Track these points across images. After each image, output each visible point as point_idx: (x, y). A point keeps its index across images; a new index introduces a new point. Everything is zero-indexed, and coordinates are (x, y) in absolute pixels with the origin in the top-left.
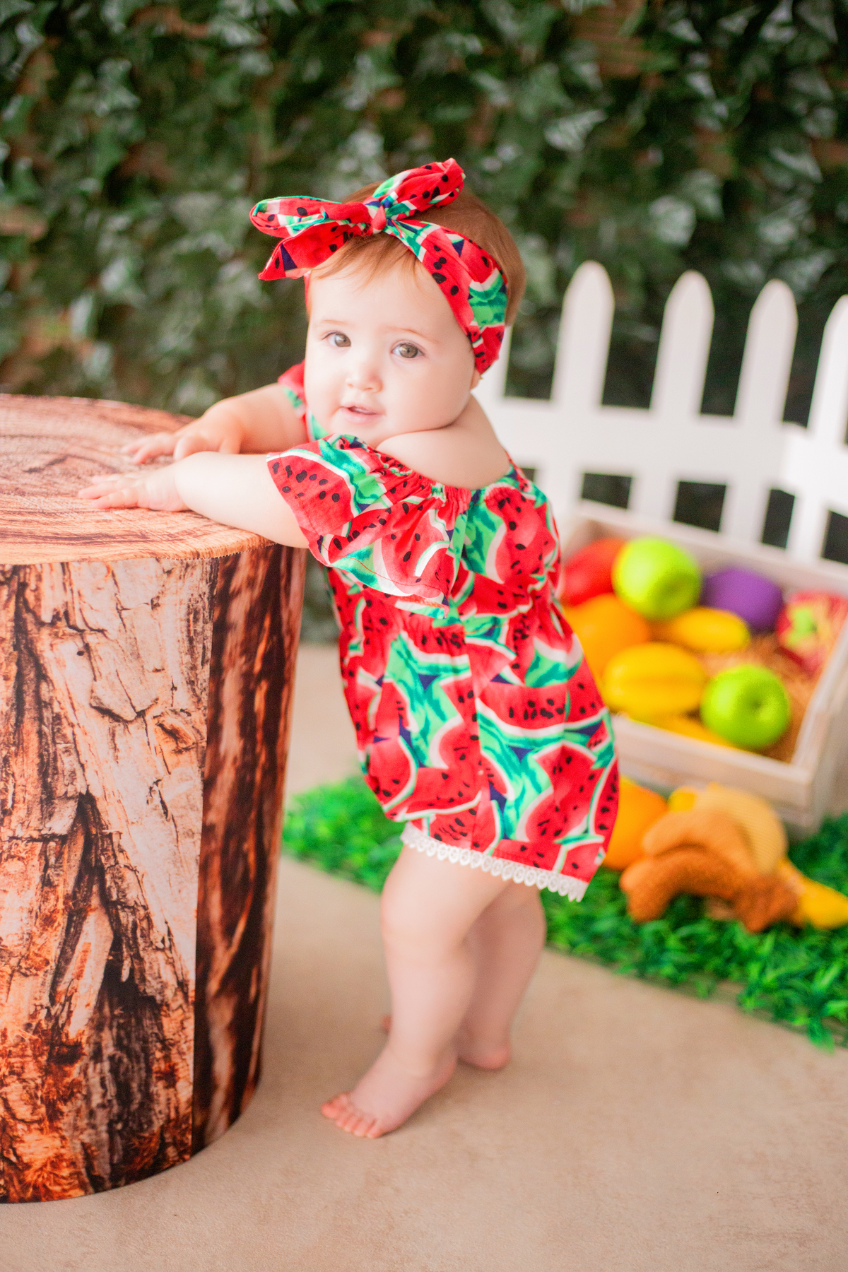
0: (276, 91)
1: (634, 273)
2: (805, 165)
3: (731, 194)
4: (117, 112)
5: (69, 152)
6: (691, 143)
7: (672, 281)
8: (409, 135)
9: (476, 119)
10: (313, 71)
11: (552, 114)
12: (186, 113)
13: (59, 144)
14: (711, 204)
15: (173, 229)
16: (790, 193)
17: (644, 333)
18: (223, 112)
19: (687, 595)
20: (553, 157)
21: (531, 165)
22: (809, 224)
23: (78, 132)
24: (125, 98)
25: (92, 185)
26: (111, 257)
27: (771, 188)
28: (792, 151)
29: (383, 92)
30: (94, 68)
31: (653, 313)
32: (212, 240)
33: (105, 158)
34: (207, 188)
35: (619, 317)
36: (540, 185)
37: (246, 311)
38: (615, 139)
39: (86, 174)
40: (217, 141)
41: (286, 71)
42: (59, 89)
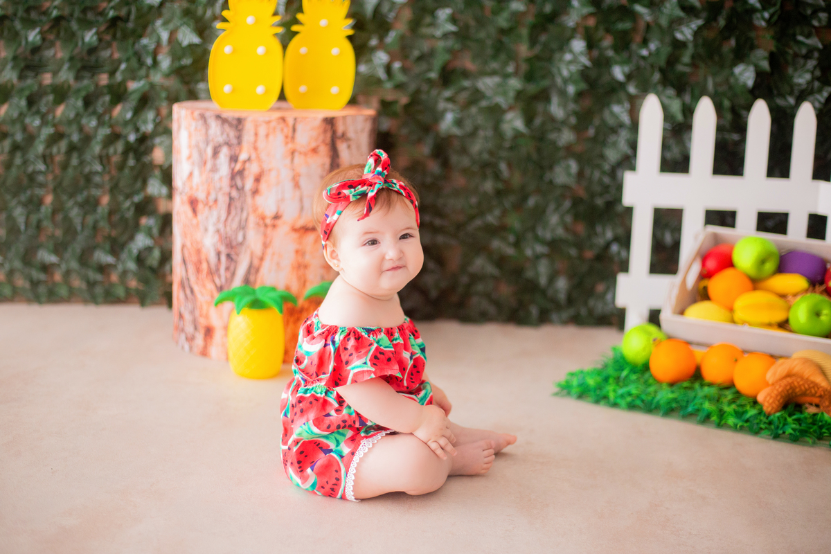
0: (530, 19)
1: (727, 103)
2: (814, 42)
3: (773, 58)
4: (446, 36)
5: (421, 58)
6: (753, 34)
7: (748, 108)
8: (601, 40)
9: (634, 29)
10: (548, 8)
11: (675, 23)
12: (482, 35)
13: (416, 53)
14: (765, 65)
15: (477, 96)
16: (807, 57)
17: (736, 137)
18: (503, 31)
19: (770, 266)
20: (679, 45)
21: (666, 50)
22: (818, 73)
23: (425, 46)
24: (451, 28)
25: (433, 75)
26: (445, 111)
27: (796, 55)
28: (808, 36)
29: (585, 17)
30: (432, 13)
31: (739, 127)
32: (500, 100)
33: (438, 62)
34: (493, 73)
35: (720, 129)
36: (672, 61)
37: (518, 135)
38: (710, 34)
39: (430, 70)
40: (499, 48)
41: (534, 9)
42: (415, 25)
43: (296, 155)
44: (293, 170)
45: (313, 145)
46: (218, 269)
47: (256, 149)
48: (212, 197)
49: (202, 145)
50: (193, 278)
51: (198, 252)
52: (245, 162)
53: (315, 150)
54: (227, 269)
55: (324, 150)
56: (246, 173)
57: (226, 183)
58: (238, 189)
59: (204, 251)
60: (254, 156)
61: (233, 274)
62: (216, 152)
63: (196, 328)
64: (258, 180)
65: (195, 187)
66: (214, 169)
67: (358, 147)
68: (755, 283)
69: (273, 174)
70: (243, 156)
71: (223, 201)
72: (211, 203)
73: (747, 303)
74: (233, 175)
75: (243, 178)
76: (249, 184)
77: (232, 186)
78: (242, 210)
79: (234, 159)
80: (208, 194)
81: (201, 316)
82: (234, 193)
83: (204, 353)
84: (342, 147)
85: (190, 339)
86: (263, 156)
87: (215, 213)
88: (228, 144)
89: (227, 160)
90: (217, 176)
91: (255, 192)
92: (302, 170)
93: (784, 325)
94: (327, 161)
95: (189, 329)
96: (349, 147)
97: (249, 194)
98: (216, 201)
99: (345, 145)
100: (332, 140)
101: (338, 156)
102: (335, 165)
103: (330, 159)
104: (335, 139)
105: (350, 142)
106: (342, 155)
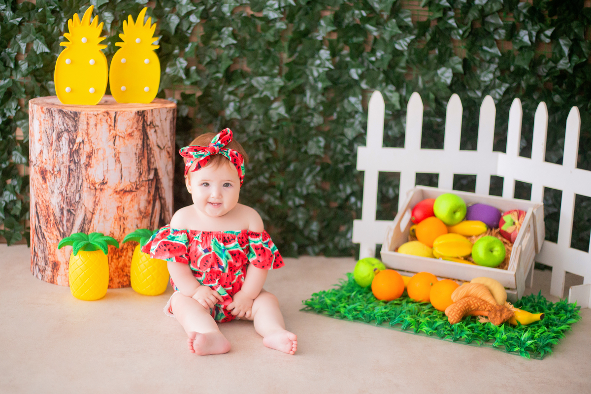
0: (290, 35)
1: (432, 96)
2: (495, 51)
3: (465, 63)
4: (229, 47)
5: (210, 63)
6: (451, 46)
7: (447, 99)
8: (342, 50)
9: (365, 42)
10: (303, 27)
11: (394, 38)
12: (255, 46)
13: (208, 59)
14: (460, 68)
15: (252, 90)
16: (490, 62)
17: (439, 120)
18: (269, 44)
19: (459, 215)
20: (397, 54)
21: (389, 57)
22: (498, 74)
23: (214, 54)
24: (232, 41)
25: (220, 75)
26: (229, 102)
27: (482, 61)
28: (491, 47)
29: (329, 33)
30: (219, 30)
31: (441, 113)
32: (267, 93)
33: (223, 67)
34: (263, 74)
35: (426, 114)
36: (392, 66)
37: (281, 119)
38: (421, 46)
39: (217, 72)
40: (267, 55)
41: (292, 27)
42: (206, 39)
43: (117, 137)
44: (115, 149)
45: (130, 131)
46: (62, 221)
47: (88, 134)
48: (56, 169)
49: (49, 132)
50: (43, 227)
51: (47, 208)
52: (80, 143)
53: (130, 135)
54: (68, 220)
55: (137, 135)
56: (81, 151)
57: (66, 159)
58: (75, 163)
59: (51, 207)
60: (86, 140)
61: (73, 224)
62: (59, 137)
63: (46, 261)
64: (89, 157)
65: (44, 161)
66: (58, 149)
67: (163, 132)
68: (449, 228)
69: (101, 152)
70: (79, 140)
71: (64, 171)
72: (56, 173)
73: (442, 243)
74: (71, 155)
75: (78, 156)
76: (83, 159)
77: (70, 161)
78: (78, 179)
79: (72, 141)
80: (54, 166)
81: (50, 254)
82: (73, 166)
83: (52, 281)
84: (151, 132)
85: (43, 271)
86: (93, 139)
87: (59, 180)
88: (67, 131)
89: (67, 142)
90: (60, 154)
91: (88, 165)
92: (122, 149)
93: (468, 258)
94: (140, 142)
95: (42, 263)
96: (155, 131)
97: (83, 166)
98: (59, 171)
99: (153, 130)
100: (143, 127)
101: (148, 138)
102: (145, 144)
103: (142, 140)
104: (146, 126)
105: (157, 128)
106: (150, 137)
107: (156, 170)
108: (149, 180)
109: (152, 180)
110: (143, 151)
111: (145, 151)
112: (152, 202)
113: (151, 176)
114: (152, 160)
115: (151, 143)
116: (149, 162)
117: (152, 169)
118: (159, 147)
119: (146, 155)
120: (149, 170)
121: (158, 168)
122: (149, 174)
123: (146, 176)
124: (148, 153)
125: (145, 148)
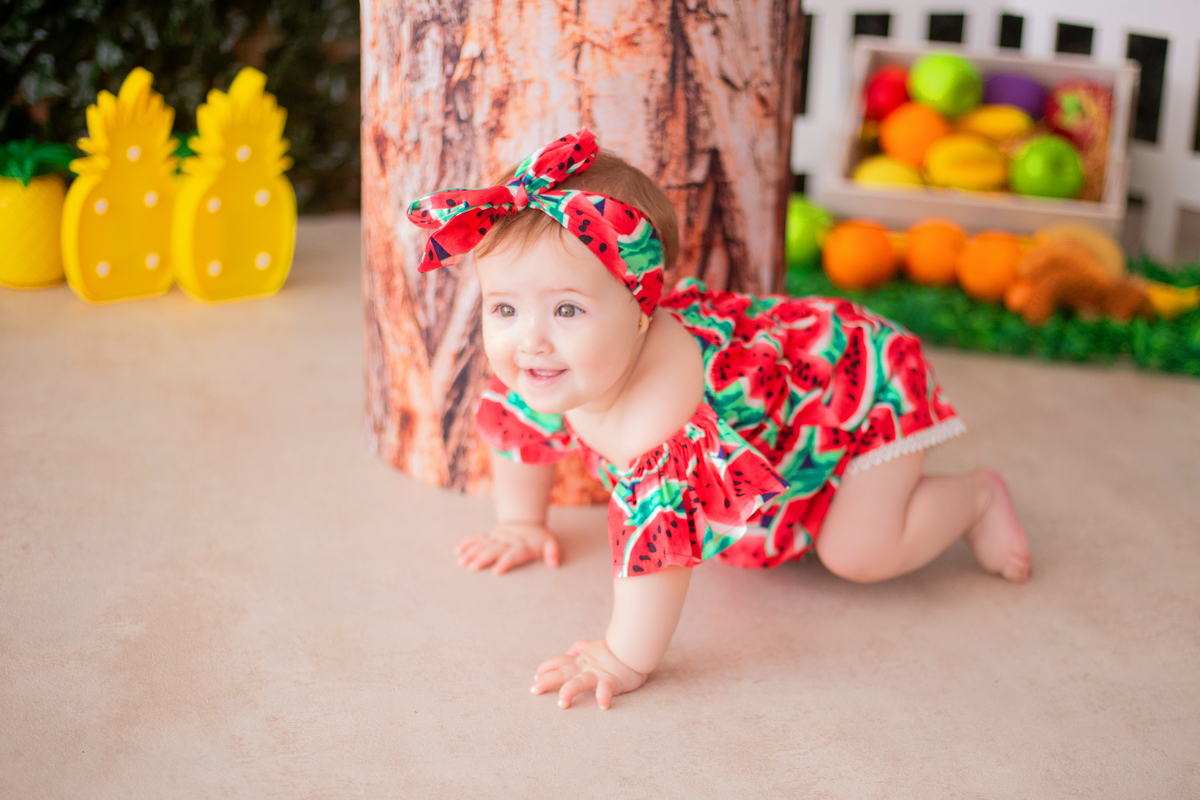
43: (586, 47)
44: (578, 83)
45: (627, 28)
46: (422, 293)
47: (495, 33)
48: (411, 136)
49: (394, 20)
50: (381, 305)
51: (389, 248)
52: (474, 61)
53: (630, 41)
54: (439, 293)
55: (653, 41)
56: (476, 86)
57: (436, 106)
58: (459, 121)
59: (398, 249)
60: (491, 51)
61: (451, 306)
62: (417, 39)
63: (387, 411)
64: (500, 104)
65: (382, 109)
66: (415, 76)
67: (743, 35)
69: (534, 91)
70: (470, 50)
71: (431, 144)
72: (409, 148)
74: (449, 96)
75: (468, 100)
76: (482, 112)
77: (447, 115)
78: (468, 170)
79: (451, 54)
80: (405, 128)
81: (394, 385)
82: (452, 131)
83: (399, 463)
84: (699, 34)
85: (379, 429)
86: (511, 50)
87: (416, 169)
88: (438, 19)
89: (439, 54)
90: (419, 90)
91: (495, 131)
92: (601, 86)
94: (662, 66)
95: (378, 409)
96: (716, 32)
97: (481, 132)
98: (417, 143)
99: (706, 29)
100: (675, 16)
101: (689, 53)
102: (680, 72)
103: (669, 60)
104: (682, 14)
105: (720, 22)
106: (697, 49)
107: (715, 155)
108: (689, 186)
109: (700, 186)
110: (673, 94)
111: (680, 94)
112: (698, 254)
113: (699, 173)
114: (703, 122)
115: (700, 68)
116: (691, 128)
117: (703, 151)
118: (727, 81)
119: (682, 106)
120: (691, 153)
121: (721, 147)
122: (691, 166)
123: (682, 172)
124: (688, 100)
125: (680, 85)
